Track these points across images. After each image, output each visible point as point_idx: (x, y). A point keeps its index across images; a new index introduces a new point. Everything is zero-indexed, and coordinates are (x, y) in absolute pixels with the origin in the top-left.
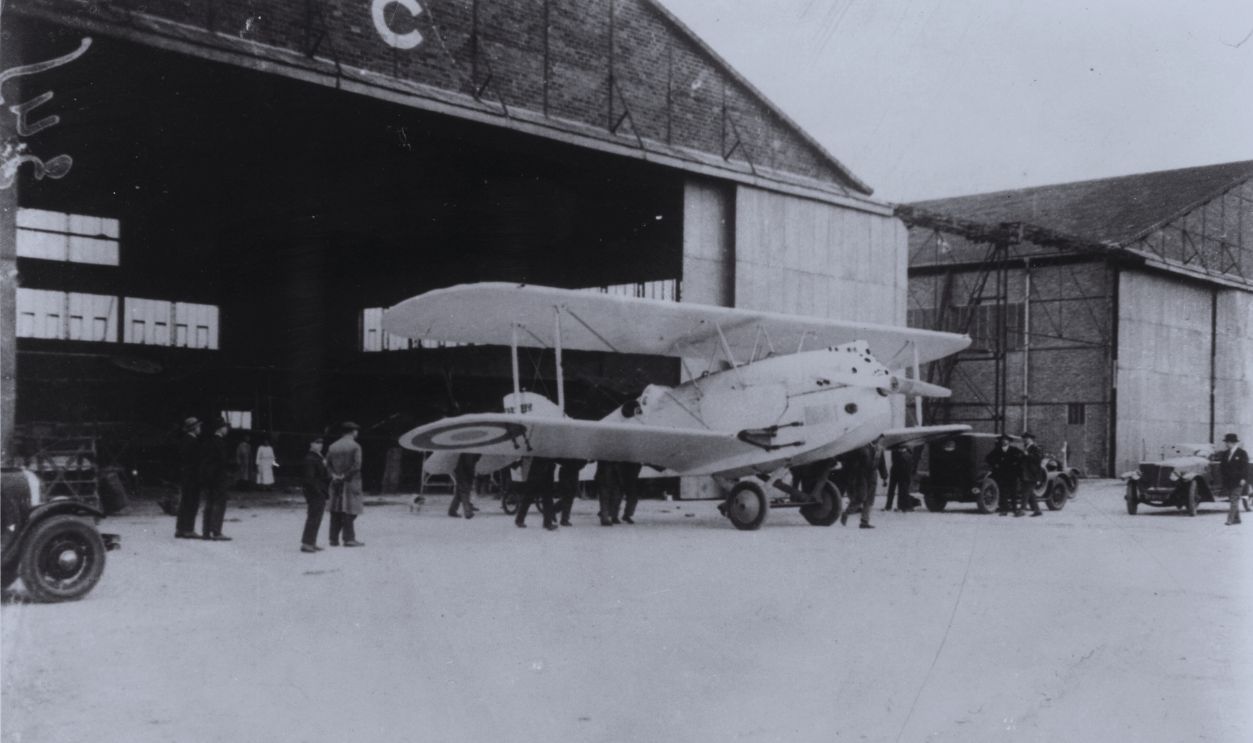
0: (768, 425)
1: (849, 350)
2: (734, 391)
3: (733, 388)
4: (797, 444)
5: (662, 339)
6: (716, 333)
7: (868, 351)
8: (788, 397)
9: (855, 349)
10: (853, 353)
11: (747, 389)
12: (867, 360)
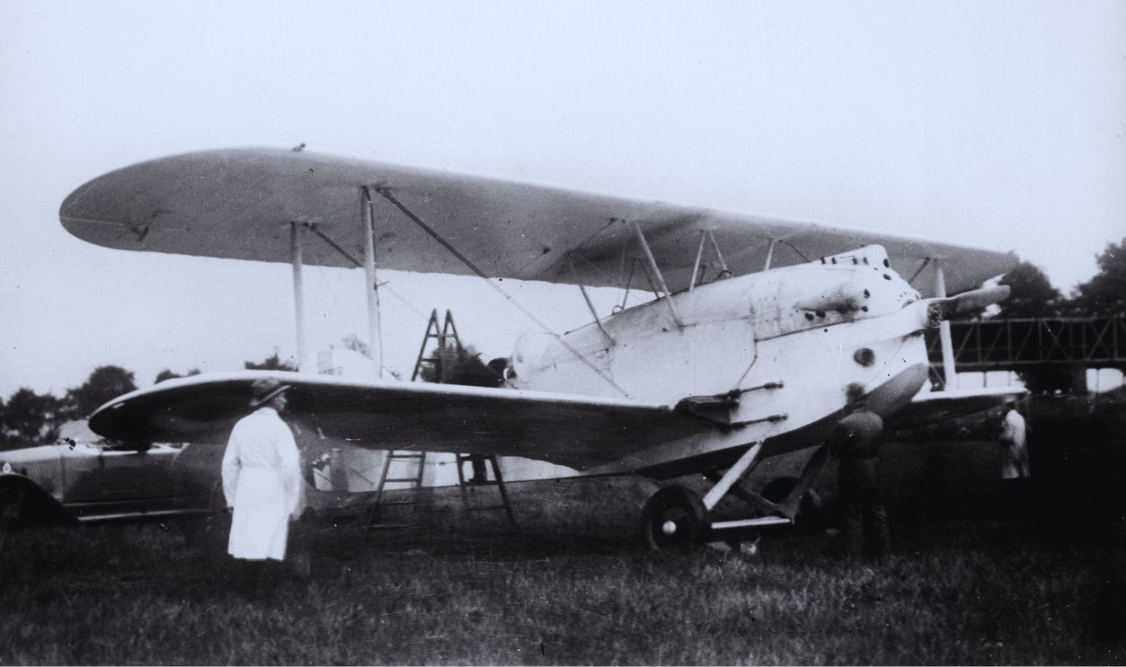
0: (725, 390)
1: (855, 261)
2: (665, 334)
3: (665, 330)
4: (774, 419)
5: (546, 250)
6: (633, 242)
7: (886, 263)
8: (756, 341)
9: (865, 260)
10: (861, 266)
11: (686, 331)
12: (887, 277)
